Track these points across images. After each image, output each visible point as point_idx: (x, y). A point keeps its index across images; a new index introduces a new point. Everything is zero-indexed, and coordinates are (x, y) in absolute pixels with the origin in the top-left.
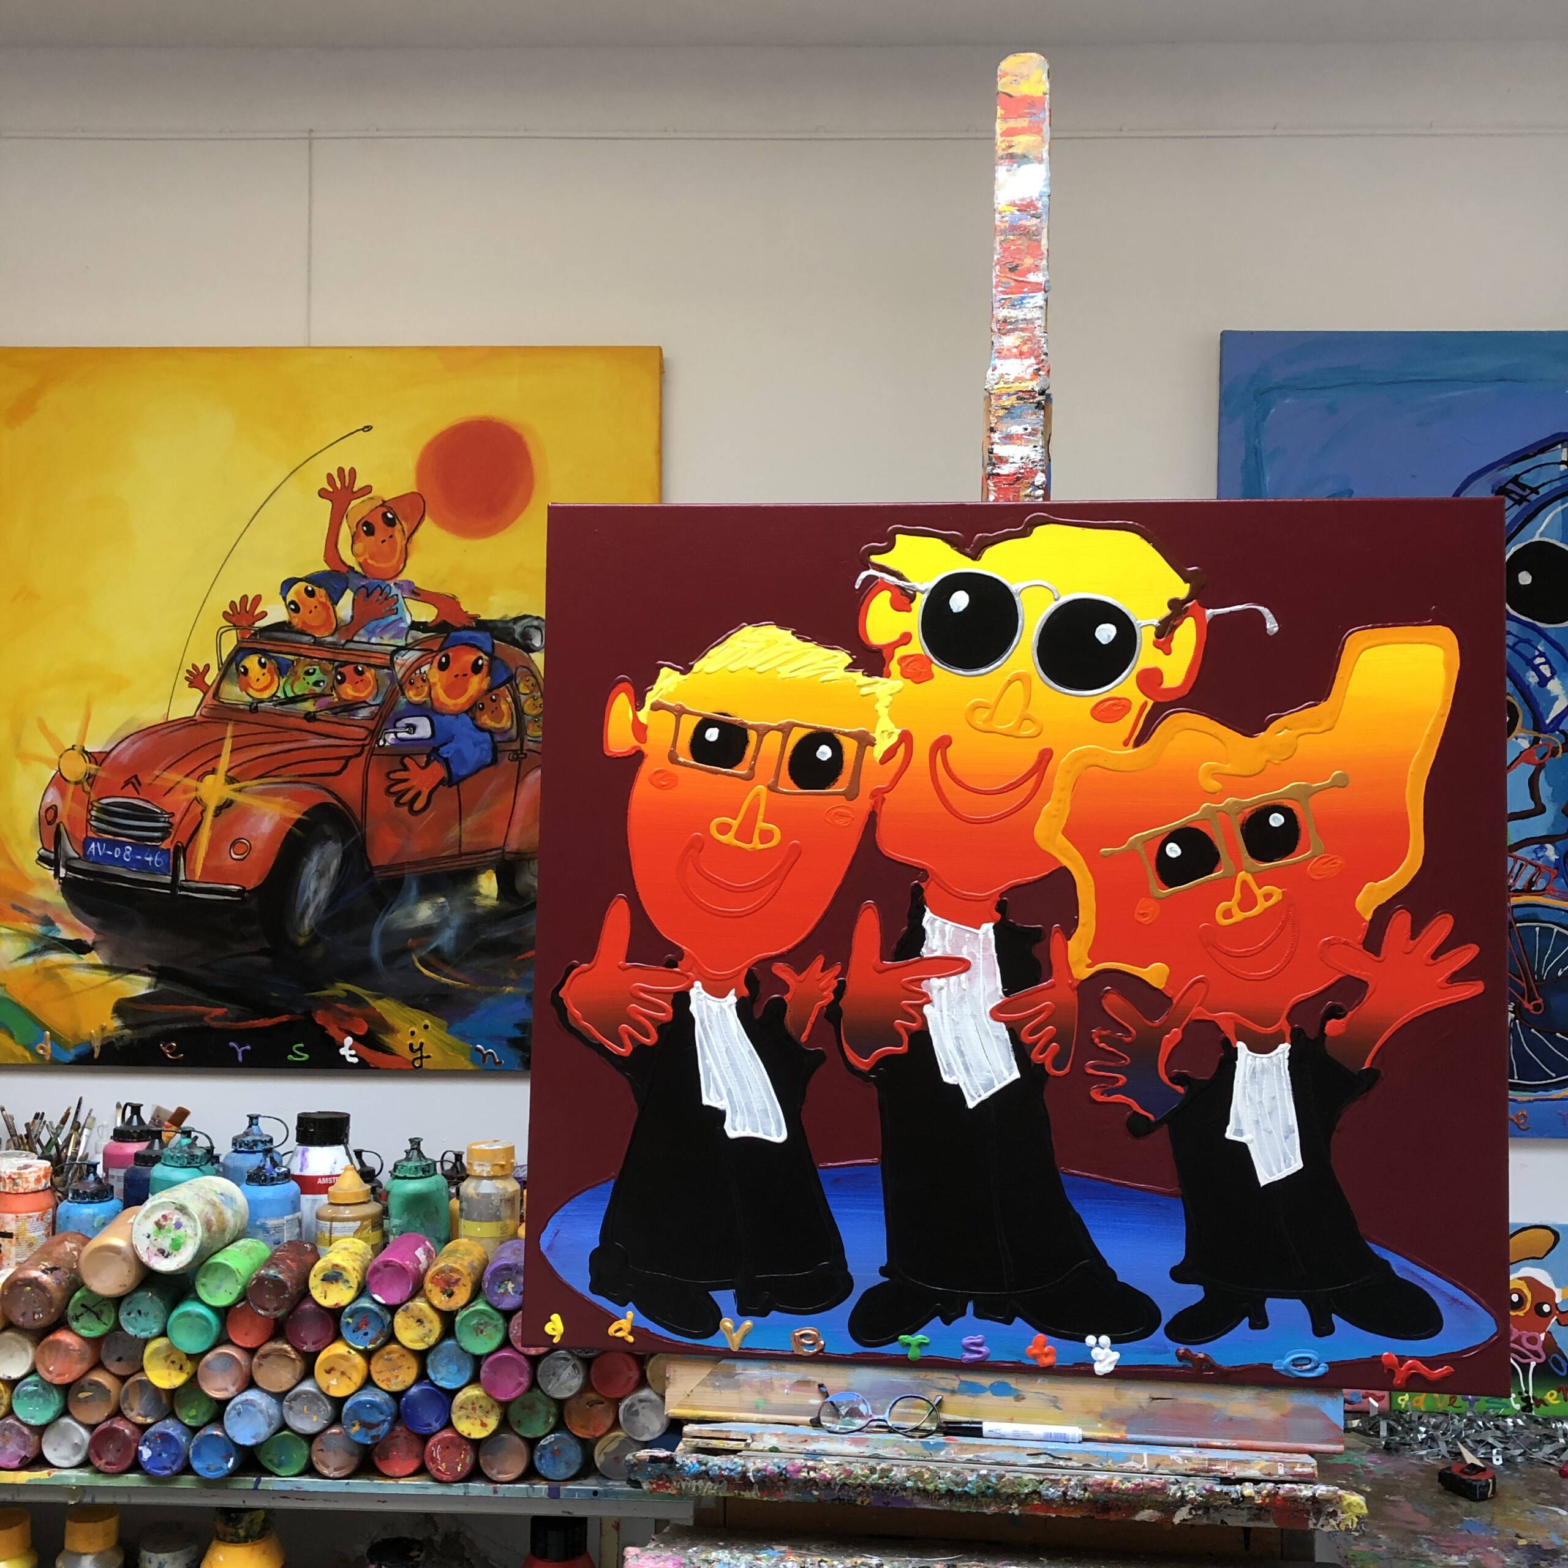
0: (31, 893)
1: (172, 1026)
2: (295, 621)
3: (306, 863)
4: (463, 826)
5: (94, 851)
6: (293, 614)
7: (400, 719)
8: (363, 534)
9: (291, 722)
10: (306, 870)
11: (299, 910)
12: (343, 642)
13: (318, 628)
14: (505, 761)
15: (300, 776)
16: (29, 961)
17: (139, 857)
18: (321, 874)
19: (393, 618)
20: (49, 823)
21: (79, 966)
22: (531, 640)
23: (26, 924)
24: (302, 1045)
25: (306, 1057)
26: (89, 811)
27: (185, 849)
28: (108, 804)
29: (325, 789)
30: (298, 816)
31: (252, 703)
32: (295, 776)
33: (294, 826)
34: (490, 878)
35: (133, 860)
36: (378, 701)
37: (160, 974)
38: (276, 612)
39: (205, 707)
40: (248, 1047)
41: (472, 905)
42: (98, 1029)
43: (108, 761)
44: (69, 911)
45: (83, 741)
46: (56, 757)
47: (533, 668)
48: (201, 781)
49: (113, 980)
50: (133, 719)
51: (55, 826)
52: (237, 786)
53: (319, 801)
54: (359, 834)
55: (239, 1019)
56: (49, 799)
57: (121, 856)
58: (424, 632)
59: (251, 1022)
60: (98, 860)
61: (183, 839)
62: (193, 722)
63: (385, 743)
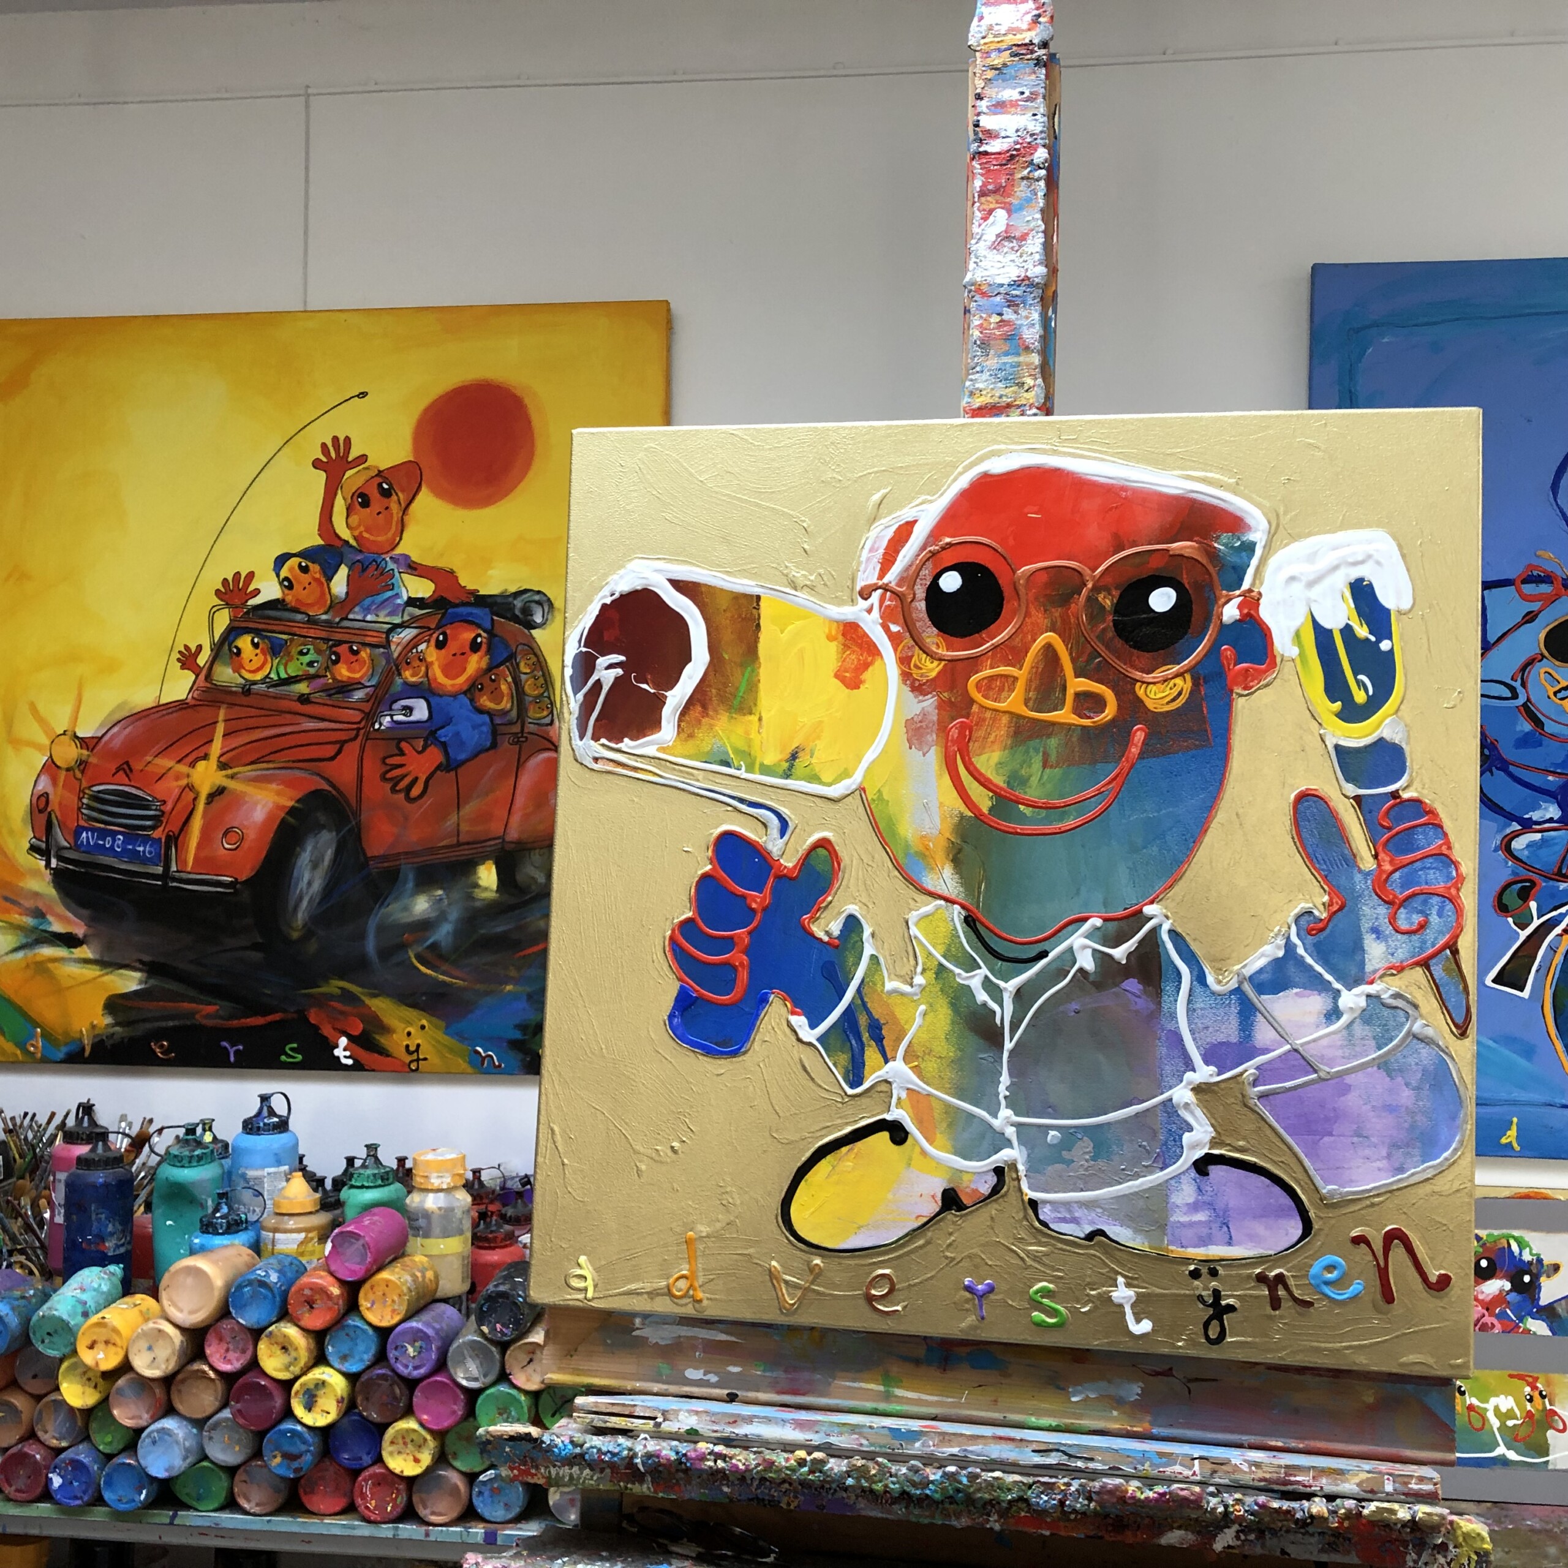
0: (21, 884)
1: (164, 1024)
2: (289, 599)
3: (298, 856)
4: (461, 813)
5: (85, 840)
6: (286, 591)
7: (396, 701)
8: (358, 507)
9: (285, 704)
10: (299, 863)
11: (292, 903)
12: (337, 620)
13: (311, 605)
14: (505, 744)
15: (294, 762)
16: (20, 955)
17: (130, 847)
18: (315, 865)
19: (390, 593)
20: (40, 811)
21: (69, 959)
22: (532, 615)
23: (17, 916)
24: (295, 1045)
25: (299, 1057)
26: (80, 799)
27: (177, 838)
28: (99, 792)
29: (318, 775)
30: (291, 803)
32: (287, 762)
33: (287, 813)
34: (489, 870)
35: (124, 850)
36: (373, 682)
37: (151, 969)
38: (269, 590)
39: (197, 690)
40: (241, 1047)
41: (470, 897)
42: (88, 1025)
43: (99, 746)
44: (59, 901)
45: (75, 726)
46: (47, 742)
47: (534, 645)
48: (193, 767)
49: (103, 975)
50: (125, 703)
51: (46, 813)
52: (230, 772)
53: (313, 789)
54: (354, 822)
55: (231, 1017)
56: (40, 787)
57: (112, 846)
58: (420, 608)
59: (243, 1020)
60: (89, 849)
61: (175, 827)
62: (184, 706)
63: (381, 726)
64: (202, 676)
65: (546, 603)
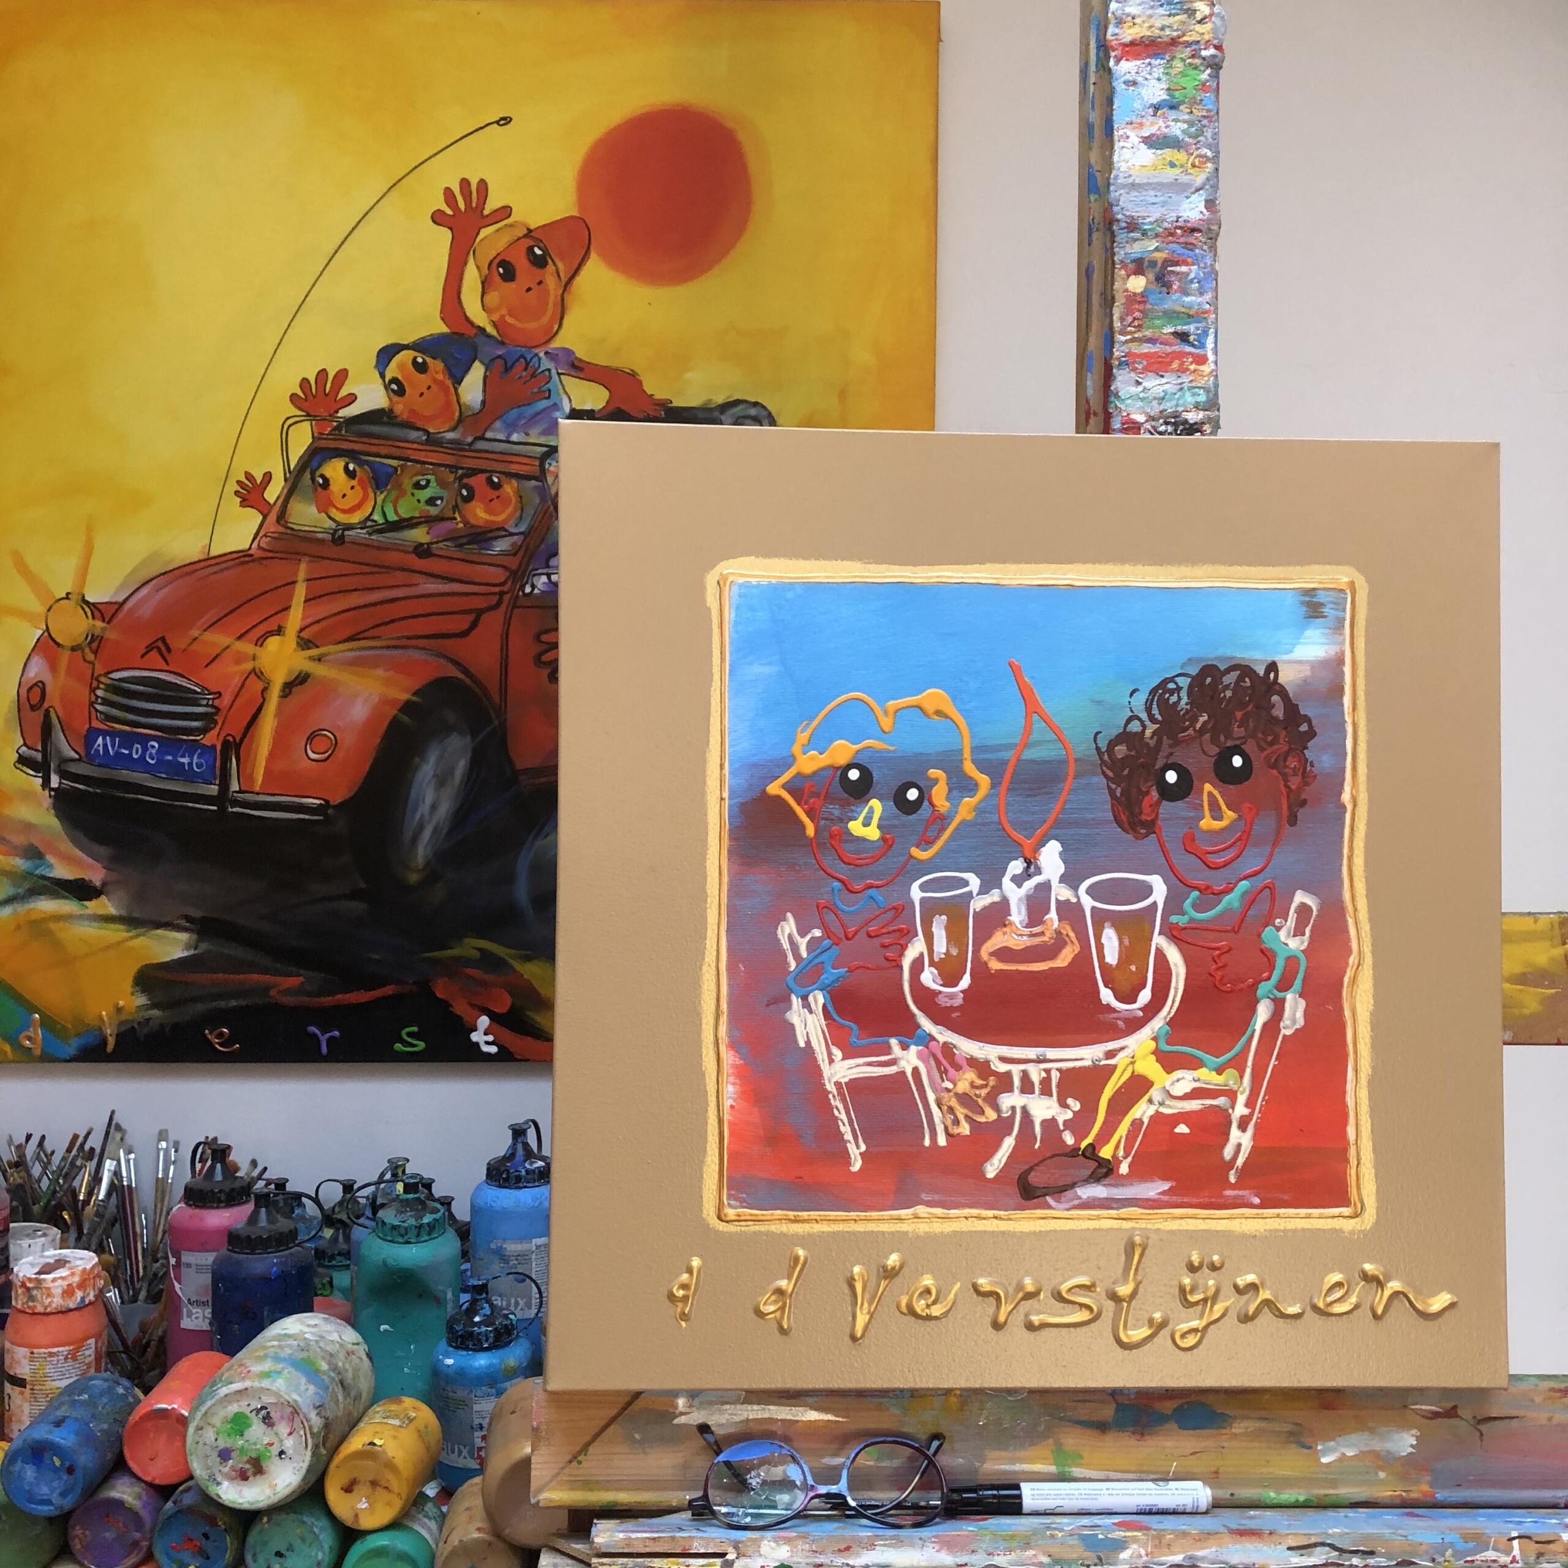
0: (7, 812)
1: (222, 1004)
2: (399, 409)
3: (417, 768)
5: (101, 749)
6: (395, 398)
8: (498, 279)
9: (393, 558)
10: (419, 776)
11: (408, 835)
12: (470, 439)
15: (408, 638)
16: (7, 911)
17: (170, 758)
18: (441, 781)
19: (544, 404)
20: (33, 708)
21: (81, 917)
24: (415, 1029)
25: (421, 1045)
26: (93, 690)
27: (238, 746)
28: (120, 680)
29: (445, 656)
30: (405, 696)
31: (336, 531)
32: (399, 638)
33: (401, 710)
35: (160, 762)
36: (522, 528)
37: (203, 928)
38: (369, 395)
39: (265, 536)
40: (337, 1033)
42: (111, 1010)
43: (121, 615)
44: (65, 837)
45: (82, 586)
46: (41, 610)
48: (261, 645)
49: (132, 938)
50: (159, 553)
51: (41, 713)
52: (314, 652)
53: (437, 675)
54: (496, 722)
55: (320, 994)
56: (32, 673)
57: (142, 758)
59: (339, 996)
60: (107, 761)
61: (235, 729)
62: (247, 559)
63: (533, 590)
64: (273, 516)
65: (766, 419)
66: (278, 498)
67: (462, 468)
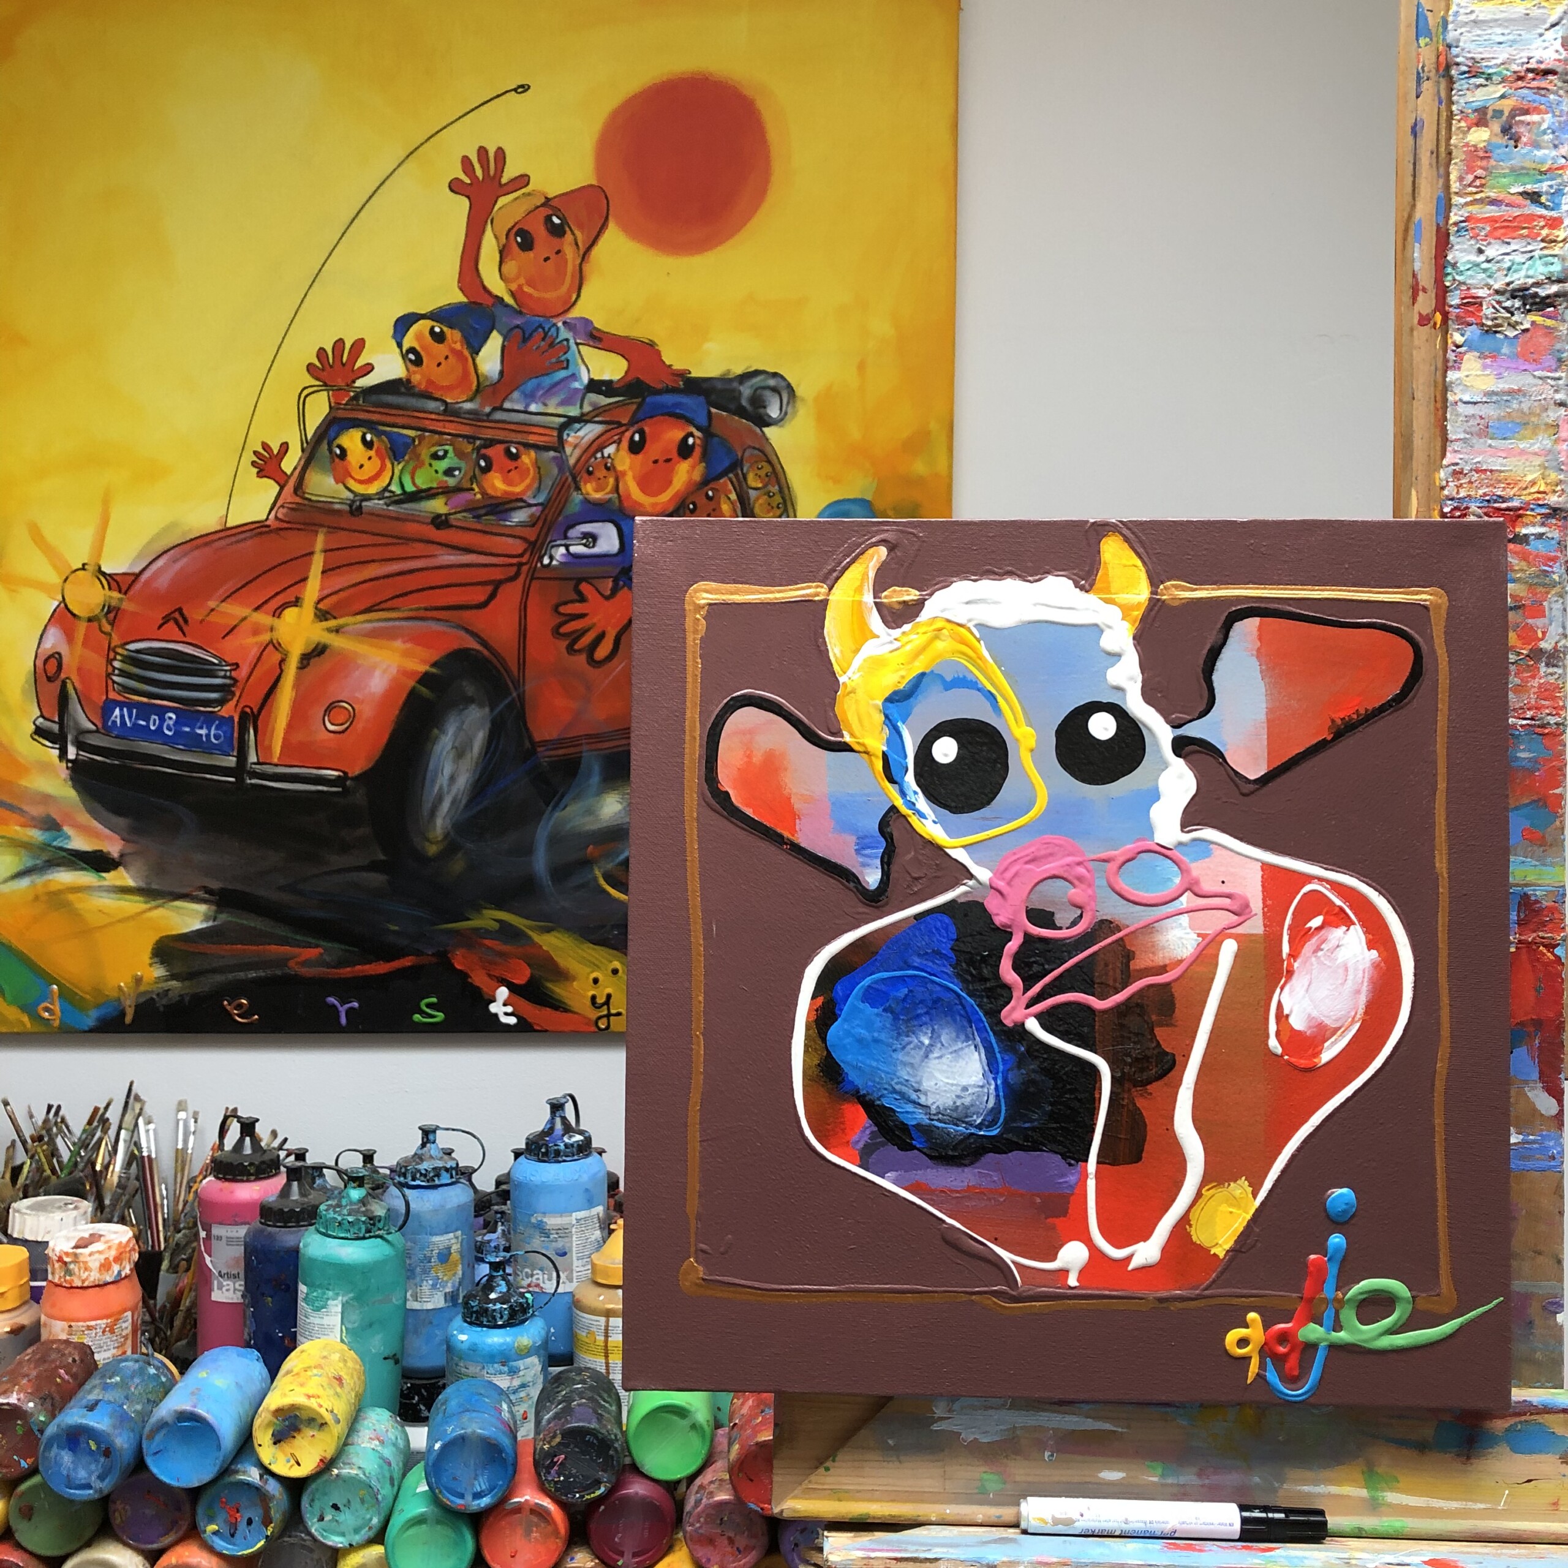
0: (24, 783)
1: (242, 975)
2: (416, 378)
3: (437, 738)
5: (118, 720)
6: (412, 368)
7: (572, 526)
8: (516, 248)
9: (412, 529)
10: (438, 748)
11: (427, 806)
12: (487, 409)
13: (449, 388)
15: (426, 609)
16: (23, 883)
17: (187, 729)
18: (460, 753)
19: (563, 374)
20: (50, 679)
21: (100, 889)
22: (765, 407)
23: (19, 829)
24: (434, 1000)
25: (440, 1016)
26: (110, 661)
27: (256, 718)
28: (138, 651)
29: (463, 628)
30: (423, 668)
31: (353, 501)
32: (420, 609)
33: (420, 682)
35: (179, 734)
36: (541, 499)
37: (222, 899)
38: (387, 365)
39: (282, 506)
40: (356, 1005)
42: (130, 980)
43: (138, 586)
44: (84, 807)
45: (100, 557)
46: (58, 581)
47: (768, 450)
48: (279, 617)
49: (150, 910)
50: (176, 524)
51: (58, 683)
52: (332, 623)
53: (456, 646)
54: (515, 694)
55: (341, 963)
56: (49, 644)
57: (160, 728)
58: (607, 395)
59: (358, 968)
60: (124, 733)
61: (253, 701)
62: (264, 529)
63: (551, 561)
65: (785, 390)
66: (295, 469)
67: (479, 439)
